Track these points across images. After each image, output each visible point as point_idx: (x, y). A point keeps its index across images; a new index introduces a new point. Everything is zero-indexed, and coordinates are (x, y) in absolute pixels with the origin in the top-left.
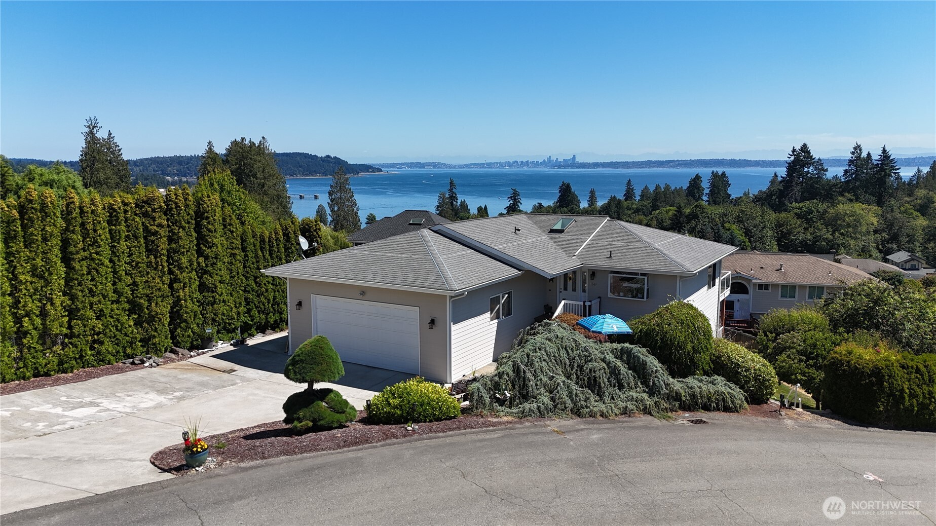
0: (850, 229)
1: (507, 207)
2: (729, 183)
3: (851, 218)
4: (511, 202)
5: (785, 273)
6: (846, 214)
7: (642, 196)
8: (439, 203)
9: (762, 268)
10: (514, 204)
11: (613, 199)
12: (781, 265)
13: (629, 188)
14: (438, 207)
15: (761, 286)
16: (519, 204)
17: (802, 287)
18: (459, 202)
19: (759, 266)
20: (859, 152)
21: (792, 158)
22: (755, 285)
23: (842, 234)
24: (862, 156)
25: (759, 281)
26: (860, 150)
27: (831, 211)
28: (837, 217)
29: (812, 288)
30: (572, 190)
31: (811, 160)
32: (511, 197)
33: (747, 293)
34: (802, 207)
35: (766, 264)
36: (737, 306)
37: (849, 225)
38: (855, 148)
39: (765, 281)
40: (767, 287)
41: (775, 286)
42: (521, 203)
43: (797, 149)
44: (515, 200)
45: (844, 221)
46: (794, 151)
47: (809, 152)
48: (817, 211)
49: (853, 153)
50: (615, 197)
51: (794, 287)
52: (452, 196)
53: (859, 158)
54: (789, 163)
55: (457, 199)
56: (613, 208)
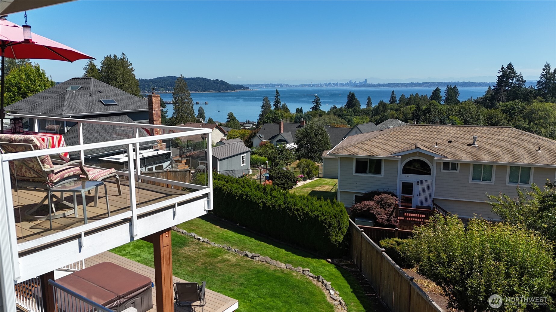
0: (542, 121)
1: (312, 108)
2: (459, 93)
3: (542, 113)
4: (315, 104)
5: (479, 148)
6: (539, 110)
7: (400, 101)
8: (264, 104)
9: (450, 142)
10: (316, 106)
11: (381, 103)
12: (475, 139)
13: (393, 96)
14: (263, 106)
15: (446, 165)
16: (320, 106)
17: (501, 167)
18: (281, 104)
19: (446, 139)
20: (548, 69)
21: (501, 73)
22: (438, 163)
23: (536, 124)
24: (550, 72)
25: (443, 159)
26: (549, 68)
27: (528, 107)
28: (533, 112)
29: (514, 169)
30: (356, 98)
31: (514, 75)
32: (315, 101)
33: (430, 174)
34: (507, 105)
35: (456, 138)
36: (416, 189)
37: (541, 118)
38: (545, 66)
39: (451, 158)
40: (454, 166)
41: (465, 165)
42: (321, 105)
43: (505, 67)
44: (317, 103)
45: (537, 115)
46: (502, 68)
47: (513, 69)
48: (518, 108)
49: (544, 70)
50: (382, 101)
51: (489, 167)
52: (277, 101)
53: (548, 73)
54: (498, 77)
55: (280, 103)
56: (381, 109)
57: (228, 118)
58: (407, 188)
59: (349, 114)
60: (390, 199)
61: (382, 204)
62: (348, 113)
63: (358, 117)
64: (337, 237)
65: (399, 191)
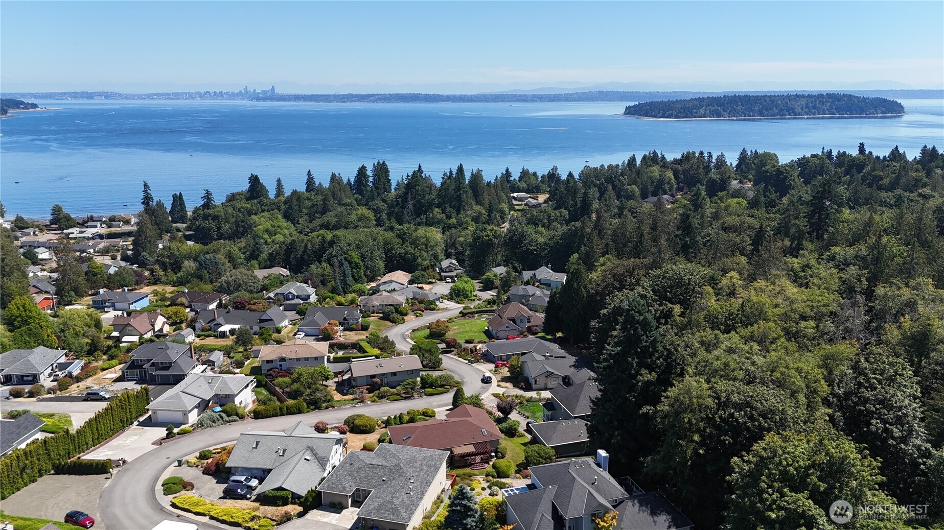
1: (201, 206)
2: (389, 171)
3: (424, 239)
9: (291, 352)
10: (207, 201)
11: (294, 191)
13: (310, 177)
16: (211, 200)
28: (417, 239)
30: (261, 182)
39: (290, 358)
44: (208, 199)
45: (420, 241)
48: (409, 232)
50: (296, 189)
52: (147, 197)
56: (295, 202)
57: (52, 215)
58: (281, 366)
59: (254, 208)
60: (276, 370)
61: (274, 372)
62: (252, 206)
63: (266, 214)
64: (264, 383)
65: (279, 367)
